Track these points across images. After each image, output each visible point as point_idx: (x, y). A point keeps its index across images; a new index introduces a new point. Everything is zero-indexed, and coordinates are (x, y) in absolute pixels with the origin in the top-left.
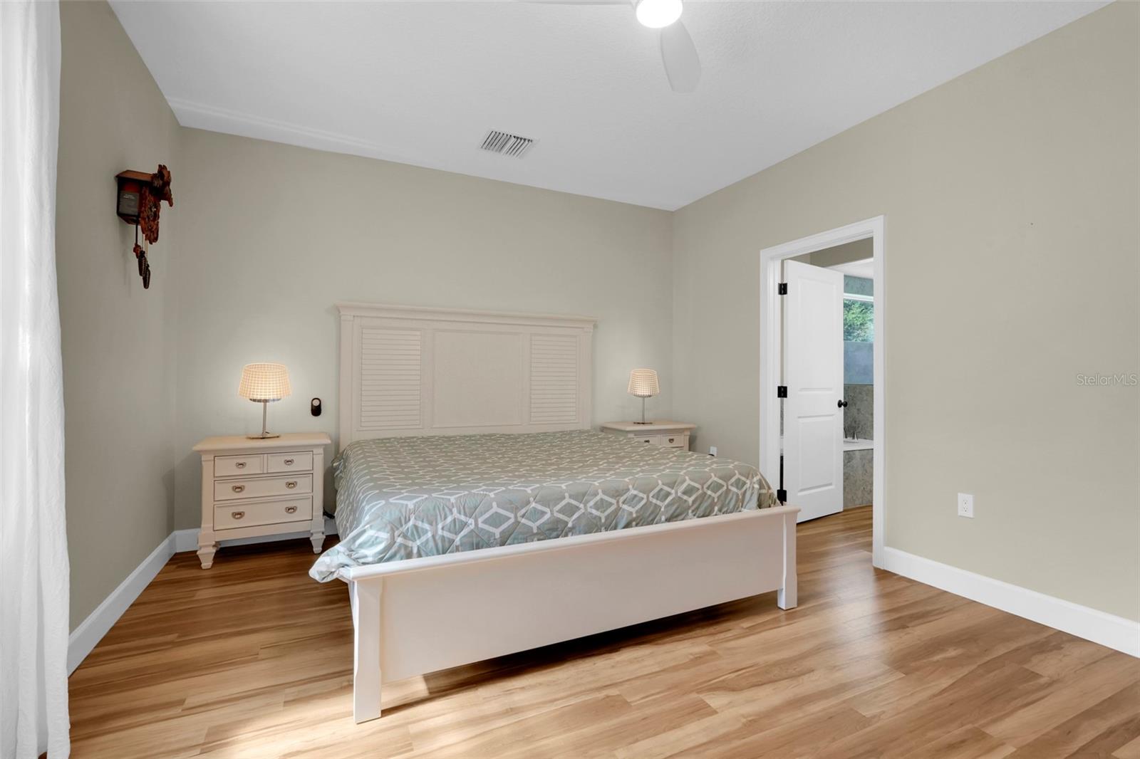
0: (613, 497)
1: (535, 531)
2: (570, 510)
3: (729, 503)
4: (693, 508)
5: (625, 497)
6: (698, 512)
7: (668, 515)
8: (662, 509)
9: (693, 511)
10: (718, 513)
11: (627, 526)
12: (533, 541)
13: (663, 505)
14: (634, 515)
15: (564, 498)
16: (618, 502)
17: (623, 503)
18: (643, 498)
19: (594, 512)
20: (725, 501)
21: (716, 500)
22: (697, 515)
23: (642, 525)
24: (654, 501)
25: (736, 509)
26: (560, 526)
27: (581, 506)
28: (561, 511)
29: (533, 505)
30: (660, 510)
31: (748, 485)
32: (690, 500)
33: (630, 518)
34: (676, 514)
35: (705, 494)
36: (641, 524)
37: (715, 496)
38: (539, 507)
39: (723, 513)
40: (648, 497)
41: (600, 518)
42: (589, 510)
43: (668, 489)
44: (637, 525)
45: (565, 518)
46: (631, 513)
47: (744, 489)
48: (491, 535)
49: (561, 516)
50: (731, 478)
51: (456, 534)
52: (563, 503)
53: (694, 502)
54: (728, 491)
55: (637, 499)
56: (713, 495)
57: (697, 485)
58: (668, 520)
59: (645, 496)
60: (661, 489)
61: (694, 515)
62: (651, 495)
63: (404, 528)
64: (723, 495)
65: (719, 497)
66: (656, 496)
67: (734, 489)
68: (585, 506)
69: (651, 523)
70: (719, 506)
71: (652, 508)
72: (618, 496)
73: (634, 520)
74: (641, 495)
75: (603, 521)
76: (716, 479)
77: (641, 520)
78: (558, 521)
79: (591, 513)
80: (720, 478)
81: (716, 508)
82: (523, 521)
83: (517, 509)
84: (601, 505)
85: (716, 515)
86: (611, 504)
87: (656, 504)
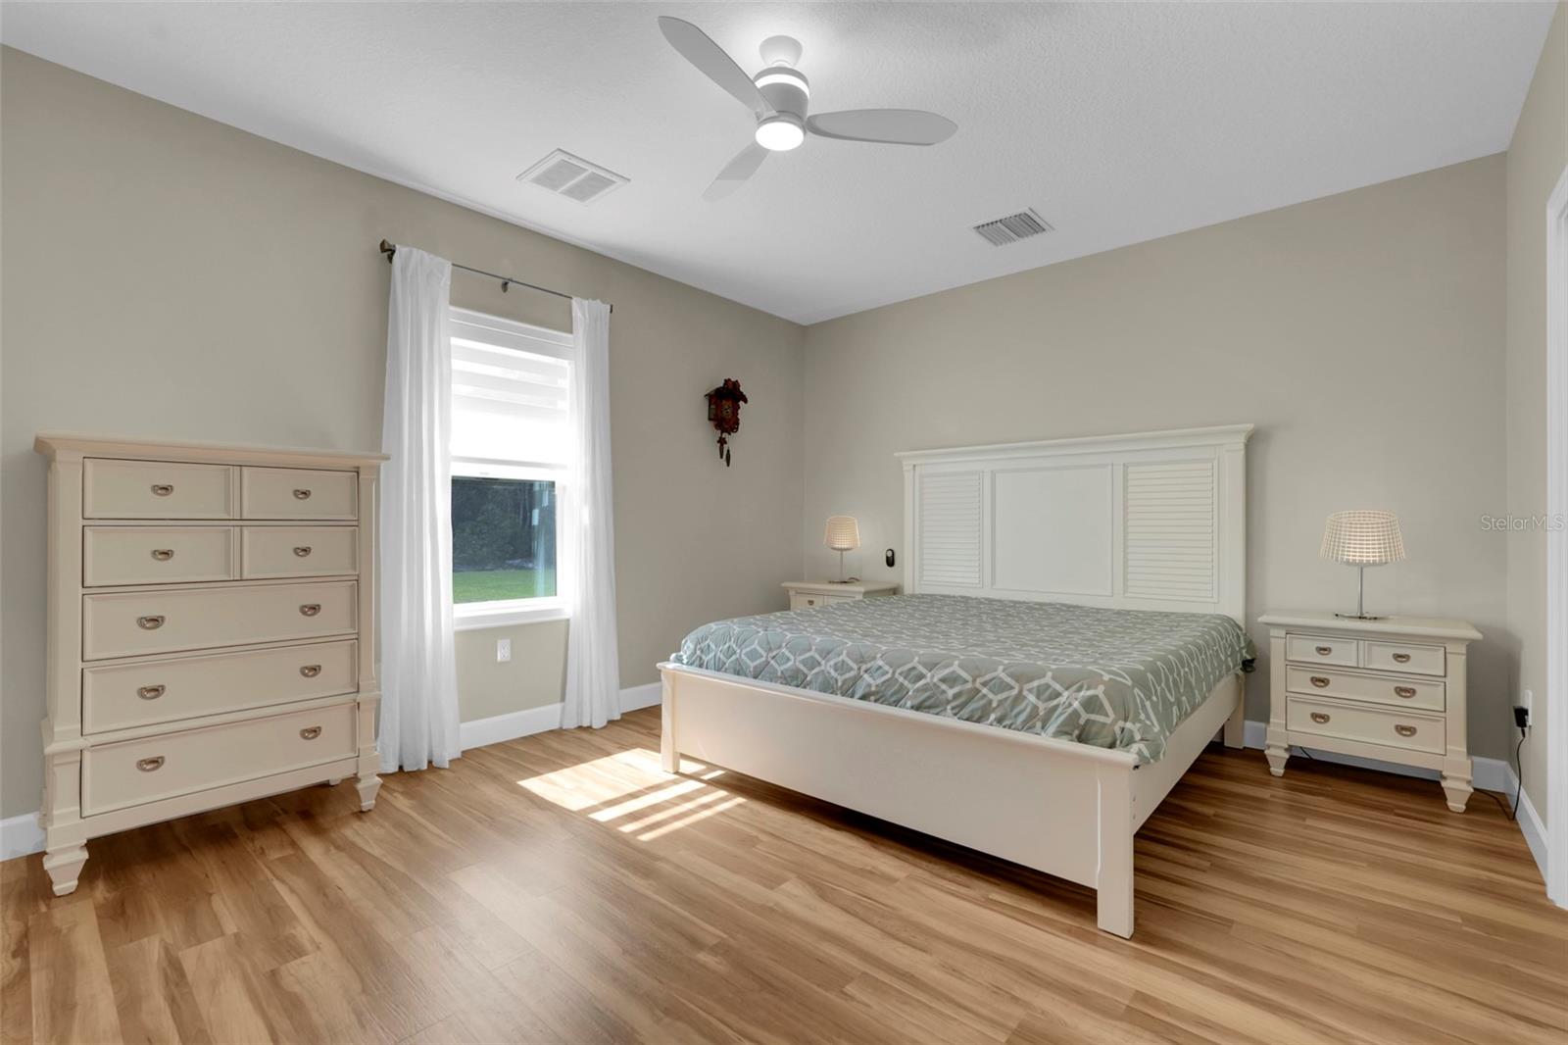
0: (855, 661)
1: (779, 674)
2: (812, 664)
3: (1016, 716)
4: (954, 704)
5: (869, 665)
6: (961, 713)
7: (916, 702)
8: (910, 693)
9: (953, 709)
10: (995, 723)
11: (864, 698)
12: (776, 682)
13: (912, 688)
14: (873, 689)
15: (810, 650)
16: (859, 669)
17: (866, 671)
18: (887, 673)
19: (832, 671)
20: (1012, 711)
21: (994, 705)
22: (958, 715)
23: (882, 703)
24: (901, 679)
25: (1027, 726)
26: (801, 677)
27: (823, 662)
28: (803, 662)
29: (784, 650)
30: (907, 693)
31: (1062, 699)
32: (951, 693)
33: (867, 690)
34: (927, 704)
35: (978, 691)
36: (881, 700)
37: (995, 699)
38: (787, 653)
39: (1005, 727)
40: (894, 673)
41: (837, 680)
42: (828, 668)
43: (924, 671)
44: (876, 701)
45: (805, 671)
46: (870, 685)
47: (1055, 702)
48: (748, 667)
49: (801, 667)
50: (1031, 680)
51: (728, 659)
52: (808, 655)
53: (956, 696)
54: (1019, 698)
55: (881, 671)
56: (991, 696)
57: (964, 675)
58: (917, 708)
59: (891, 671)
60: (914, 668)
61: (955, 714)
62: (898, 671)
63: (702, 645)
64: (1009, 701)
65: (1000, 703)
66: (904, 674)
67: (1032, 698)
68: (826, 664)
69: (896, 704)
70: (999, 714)
71: (896, 687)
72: (861, 662)
73: (873, 694)
74: (887, 668)
75: (840, 684)
76: (1003, 675)
77: (881, 697)
78: (798, 671)
79: (829, 673)
80: (1011, 675)
81: (993, 717)
82: (772, 662)
83: (771, 650)
84: (841, 667)
85: (991, 725)
86: (851, 669)
87: (902, 684)
